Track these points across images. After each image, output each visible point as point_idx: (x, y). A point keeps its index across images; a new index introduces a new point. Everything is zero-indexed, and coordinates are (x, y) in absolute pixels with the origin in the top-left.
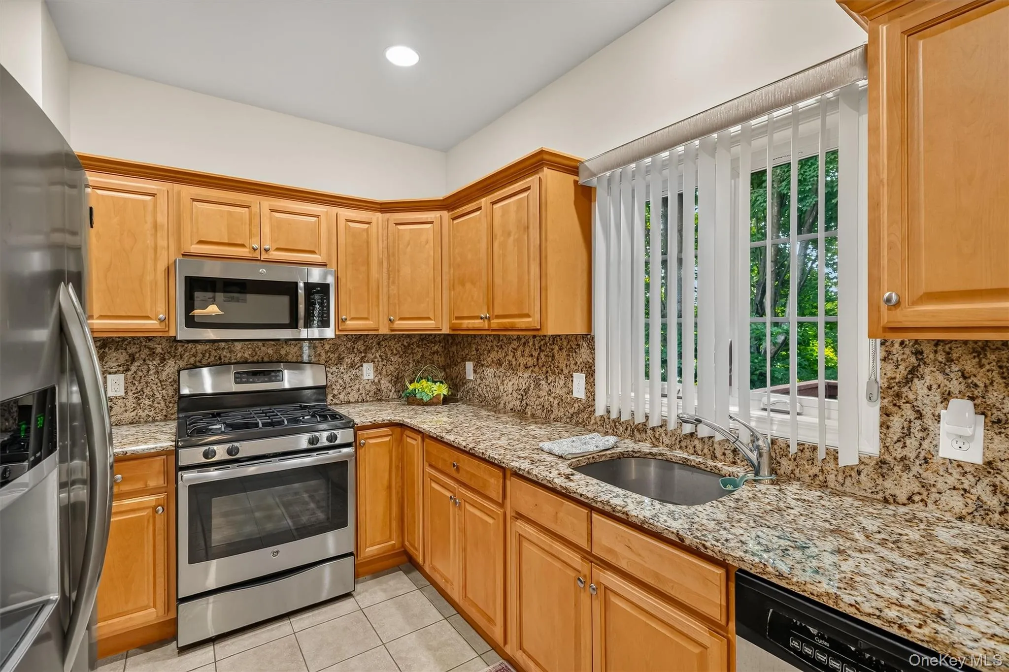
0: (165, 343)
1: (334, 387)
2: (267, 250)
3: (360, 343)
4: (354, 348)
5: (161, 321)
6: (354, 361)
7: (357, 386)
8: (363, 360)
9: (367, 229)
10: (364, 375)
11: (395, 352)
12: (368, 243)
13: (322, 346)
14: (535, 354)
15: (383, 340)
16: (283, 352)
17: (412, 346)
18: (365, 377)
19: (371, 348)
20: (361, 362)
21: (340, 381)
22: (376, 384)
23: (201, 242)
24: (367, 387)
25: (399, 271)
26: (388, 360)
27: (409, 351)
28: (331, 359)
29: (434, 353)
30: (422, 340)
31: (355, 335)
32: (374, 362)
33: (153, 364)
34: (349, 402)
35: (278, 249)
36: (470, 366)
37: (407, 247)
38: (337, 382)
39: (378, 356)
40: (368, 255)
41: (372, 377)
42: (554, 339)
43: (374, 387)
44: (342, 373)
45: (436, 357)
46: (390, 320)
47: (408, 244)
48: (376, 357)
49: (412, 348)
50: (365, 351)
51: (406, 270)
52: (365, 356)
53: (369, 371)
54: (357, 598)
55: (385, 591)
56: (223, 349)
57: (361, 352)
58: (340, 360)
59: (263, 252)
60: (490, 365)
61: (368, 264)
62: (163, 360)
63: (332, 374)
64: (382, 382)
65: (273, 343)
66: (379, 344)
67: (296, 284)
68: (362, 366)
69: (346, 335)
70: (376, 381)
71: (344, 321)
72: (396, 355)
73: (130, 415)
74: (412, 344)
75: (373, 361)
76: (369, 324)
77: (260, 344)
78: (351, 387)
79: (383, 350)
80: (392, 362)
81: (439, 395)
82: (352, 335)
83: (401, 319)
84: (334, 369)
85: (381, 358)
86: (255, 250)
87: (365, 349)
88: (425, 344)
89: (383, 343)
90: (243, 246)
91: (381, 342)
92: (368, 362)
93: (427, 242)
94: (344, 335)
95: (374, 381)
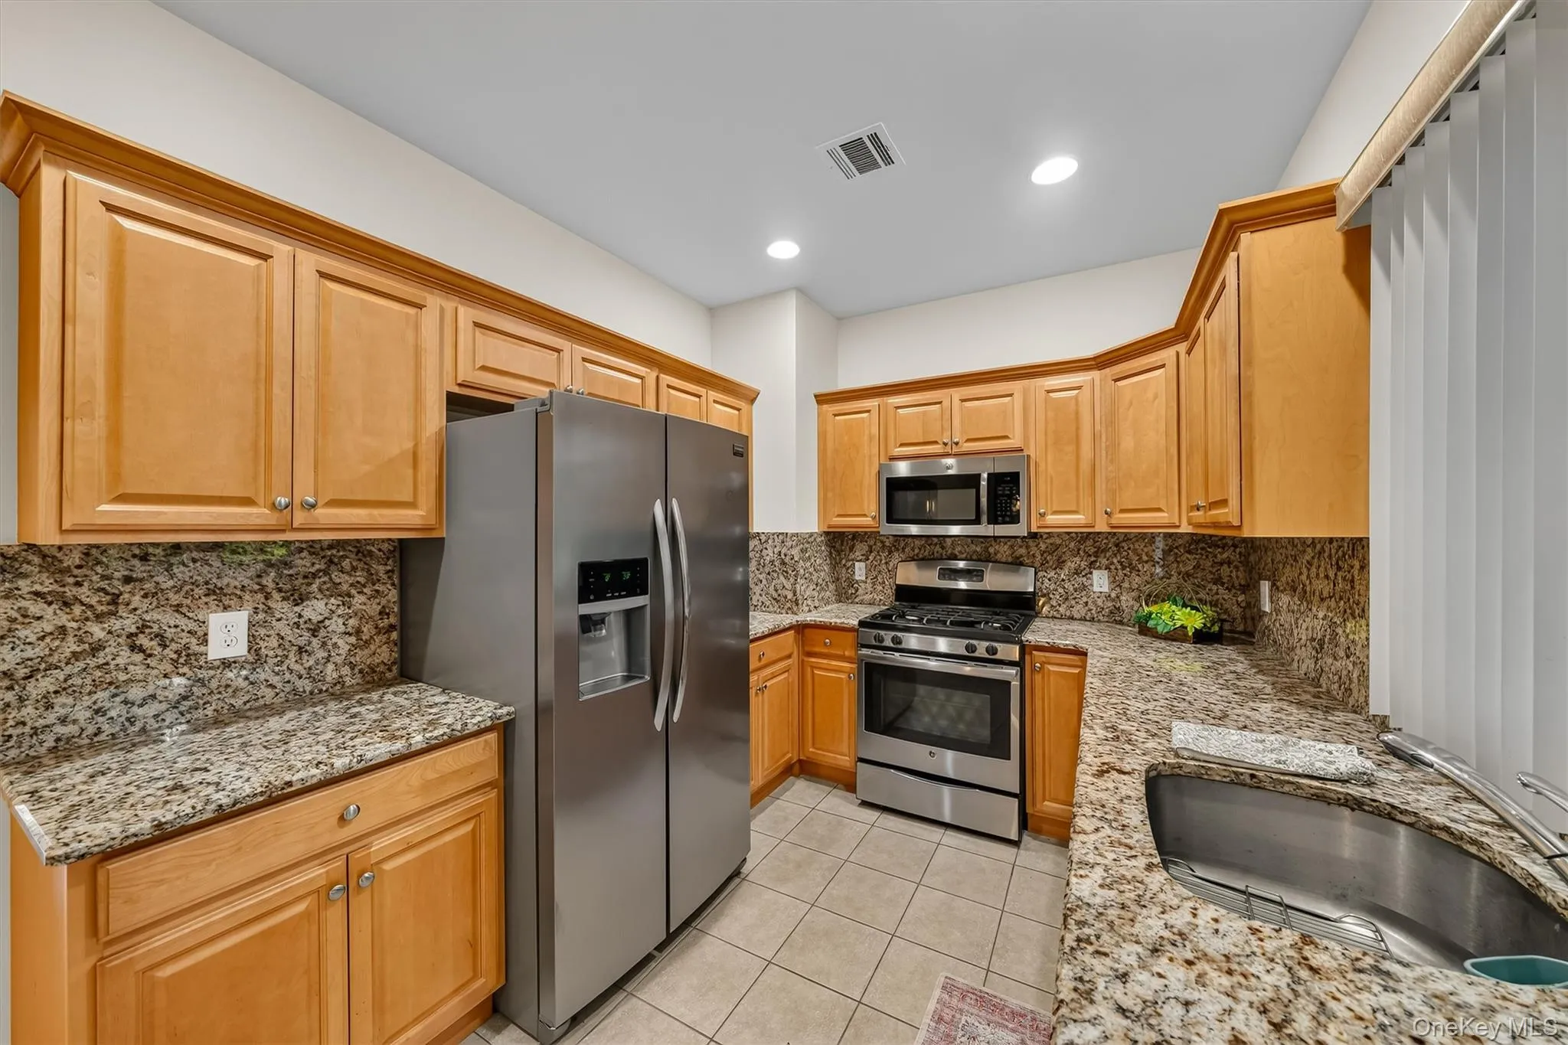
0: (891, 538)
1: (1051, 596)
2: (957, 444)
3: (1090, 542)
4: (1079, 550)
5: (874, 518)
6: (1079, 565)
7: (1085, 599)
8: (1092, 565)
9: (1076, 398)
10: (1095, 585)
11: (1145, 558)
12: (1077, 413)
13: (1037, 546)
14: (1331, 574)
15: (1124, 541)
16: (991, 550)
17: (1176, 551)
18: (1096, 588)
19: (1104, 551)
20: (1090, 568)
21: (1061, 590)
22: (1113, 600)
23: (902, 445)
24: (1100, 602)
25: (1119, 444)
26: (1133, 568)
27: (1172, 558)
28: (1047, 562)
29: (1221, 564)
30: (1197, 542)
31: (1081, 533)
32: (1110, 569)
33: (884, 555)
34: (1072, 618)
35: (968, 440)
36: (1265, 587)
37: (1129, 409)
38: (1056, 590)
39: (1115, 561)
40: (1078, 429)
41: (1106, 589)
42: (1354, 545)
43: (1110, 604)
44: (1063, 580)
45: (1225, 570)
46: (1106, 513)
47: (1131, 403)
48: (1112, 563)
49: (1177, 554)
50: (1096, 554)
51: (1127, 443)
52: (1096, 561)
53: (1101, 581)
54: (1022, 852)
55: (1058, 864)
56: (936, 544)
57: (1090, 556)
58: (1060, 564)
59: (954, 446)
60: (1285, 589)
61: (1077, 440)
62: (890, 552)
63: (1049, 580)
64: (1123, 598)
65: (982, 540)
66: (1117, 545)
67: (979, 476)
68: (1091, 573)
69: (1068, 533)
70: (1113, 595)
71: (1042, 515)
72: (1147, 562)
73: (867, 597)
74: (1177, 548)
75: (1107, 568)
76: (1079, 518)
77: (969, 540)
78: (1075, 599)
79: (1125, 553)
80: (1139, 571)
81: (1183, 627)
82: (1076, 533)
83: (1122, 511)
84: (1052, 574)
85: (1121, 565)
86: (945, 444)
87: (1096, 552)
88: (1202, 549)
89: (1124, 544)
90: (936, 442)
91: (1121, 542)
92: (1099, 568)
93: (1156, 397)
94: (1066, 533)
95: (1109, 596)
